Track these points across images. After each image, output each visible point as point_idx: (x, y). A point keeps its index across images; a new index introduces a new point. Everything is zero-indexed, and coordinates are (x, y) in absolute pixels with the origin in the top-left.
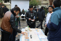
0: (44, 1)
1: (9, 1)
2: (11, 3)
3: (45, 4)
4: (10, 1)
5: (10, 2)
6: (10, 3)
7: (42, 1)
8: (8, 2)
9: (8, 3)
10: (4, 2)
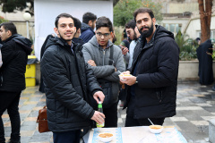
0: (172, 5)
1: (25, 6)
2: (32, 14)
3: (179, 16)
4: (29, 4)
5: (27, 9)
6: (29, 15)
7: (164, 5)
8: (22, 10)
9: (19, 12)
10: (4, 11)
